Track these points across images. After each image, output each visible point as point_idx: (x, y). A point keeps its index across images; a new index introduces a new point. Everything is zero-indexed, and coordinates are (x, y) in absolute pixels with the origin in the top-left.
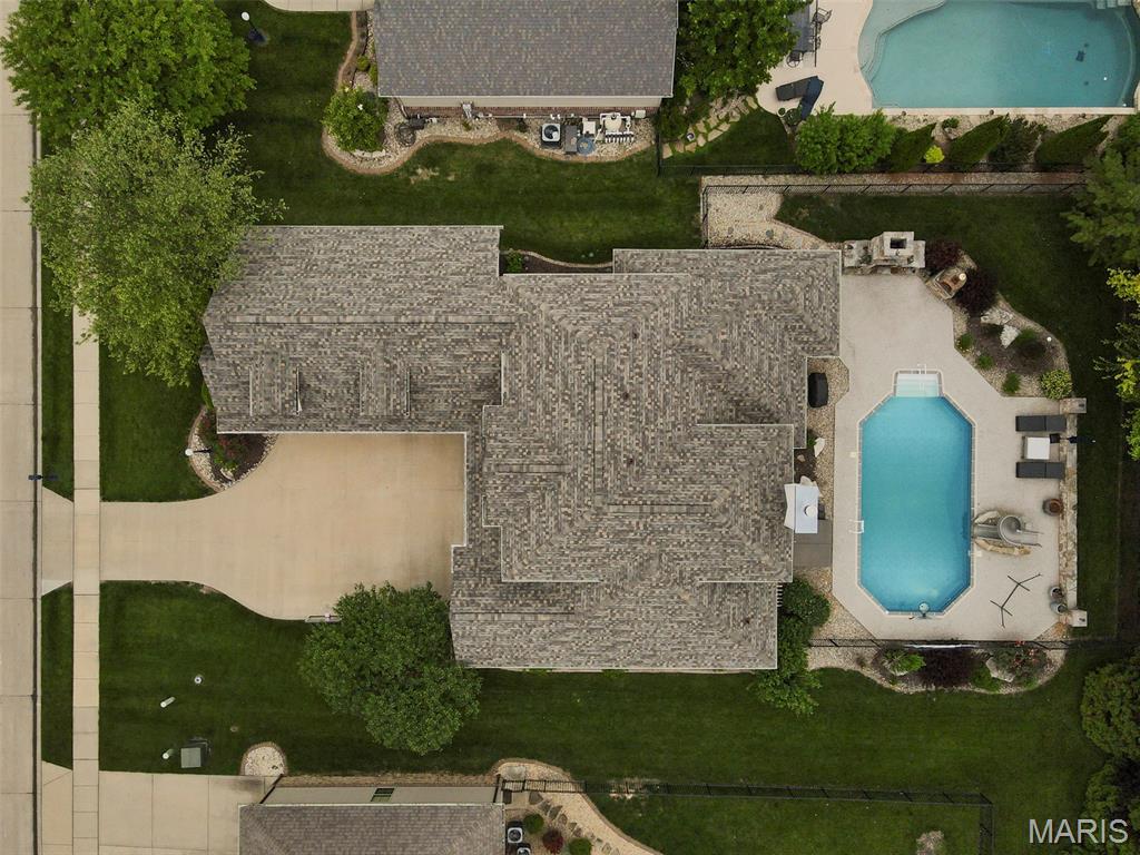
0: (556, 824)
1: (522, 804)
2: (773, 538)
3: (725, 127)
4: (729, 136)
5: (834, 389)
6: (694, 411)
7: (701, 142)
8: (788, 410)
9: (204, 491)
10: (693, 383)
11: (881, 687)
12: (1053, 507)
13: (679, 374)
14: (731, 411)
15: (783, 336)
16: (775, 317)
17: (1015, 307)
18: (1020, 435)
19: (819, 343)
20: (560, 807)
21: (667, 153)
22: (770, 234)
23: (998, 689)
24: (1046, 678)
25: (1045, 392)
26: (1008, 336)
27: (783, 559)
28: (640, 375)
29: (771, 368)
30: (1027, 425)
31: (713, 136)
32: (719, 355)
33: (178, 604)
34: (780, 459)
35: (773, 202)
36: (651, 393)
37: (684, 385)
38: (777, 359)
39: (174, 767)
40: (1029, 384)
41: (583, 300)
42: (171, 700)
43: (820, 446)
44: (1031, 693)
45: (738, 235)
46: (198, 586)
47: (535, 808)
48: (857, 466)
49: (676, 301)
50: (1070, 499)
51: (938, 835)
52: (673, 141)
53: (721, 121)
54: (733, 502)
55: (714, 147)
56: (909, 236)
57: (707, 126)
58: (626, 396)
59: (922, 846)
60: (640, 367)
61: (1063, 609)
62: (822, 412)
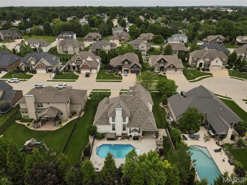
0: (74, 116)
21: (170, 126)
22: (160, 135)
28: (136, 102)
38: (140, 122)
43: (127, 140)
62: (133, 140)
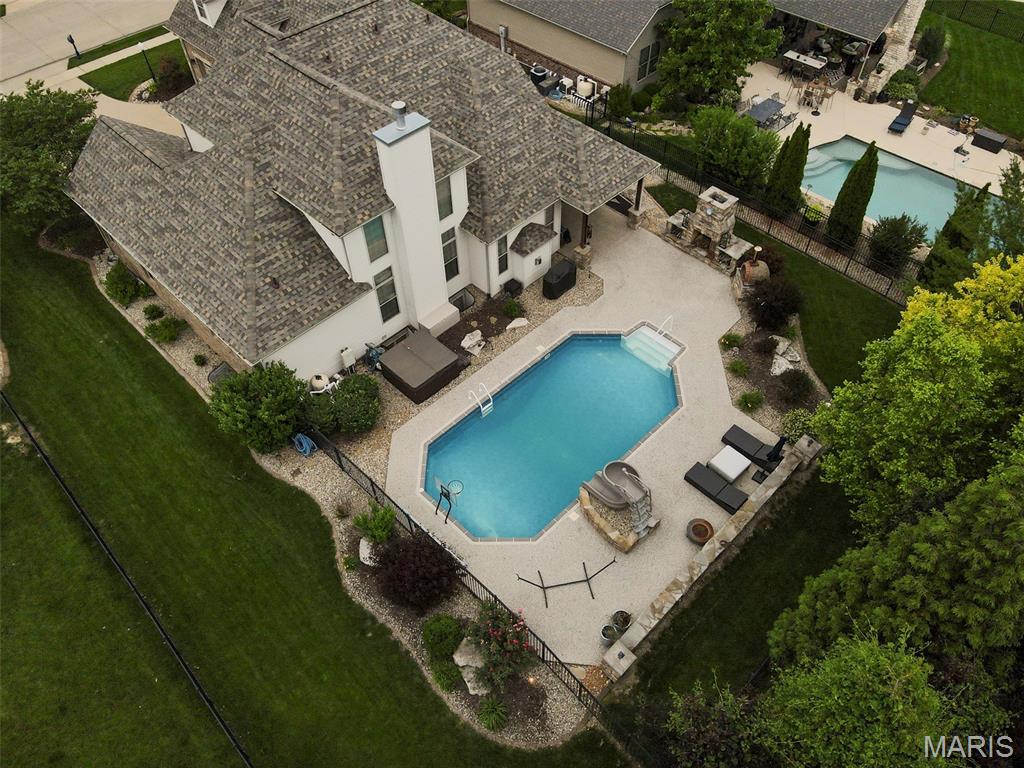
3: (661, 133)
4: (660, 139)
5: (577, 297)
8: (502, 202)
10: (442, 101)
12: (699, 533)
15: (552, 159)
16: (557, 139)
19: (579, 187)
21: (606, 125)
26: (780, 366)
28: (405, 41)
29: (517, 159)
31: (648, 133)
35: (654, 181)
37: (433, 92)
38: (530, 163)
48: (534, 358)
50: (726, 534)
52: (615, 121)
53: (661, 130)
57: (649, 127)
62: (548, 305)
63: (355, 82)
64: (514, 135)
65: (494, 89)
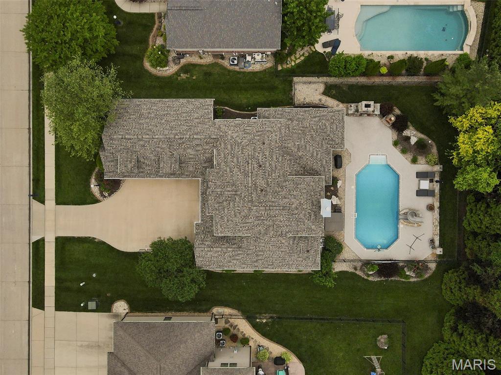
0: (235, 332)
1: (222, 324)
2: (316, 219)
3: (302, 58)
4: (304, 62)
5: (345, 161)
6: (287, 171)
7: (293, 64)
8: (324, 170)
9: (97, 201)
10: (286, 161)
11: (363, 278)
12: (431, 208)
13: (281, 157)
14: (302, 171)
15: (322, 142)
16: (319, 135)
17: (417, 129)
18: (418, 179)
19: (337, 144)
20: (237, 326)
21: (280, 68)
22: (320, 100)
23: (409, 279)
24: (428, 275)
25: (428, 163)
26: (413, 140)
27: (320, 227)
28: (266, 158)
29: (317, 155)
30: (421, 175)
31: (298, 61)
32: (296, 150)
33: (86, 245)
34: (319, 189)
35: (321, 88)
36: (270, 164)
37: (283, 162)
39: (85, 309)
40: (421, 160)
41: (245, 130)
42: (84, 283)
43: (339, 184)
44: (423, 280)
45: (307, 100)
46: (94, 238)
47: (227, 326)
48: (354, 191)
49: (280, 130)
50: (437, 205)
51: (386, 336)
52: (282, 64)
53: (301, 56)
54: (300, 205)
55: (298, 66)
56: (372, 103)
57: (295, 58)
58: (260, 166)
59: (379, 340)
60: (266, 155)
61: (434, 248)
63: (271, 186)
64: (311, 149)
65: (298, 143)
